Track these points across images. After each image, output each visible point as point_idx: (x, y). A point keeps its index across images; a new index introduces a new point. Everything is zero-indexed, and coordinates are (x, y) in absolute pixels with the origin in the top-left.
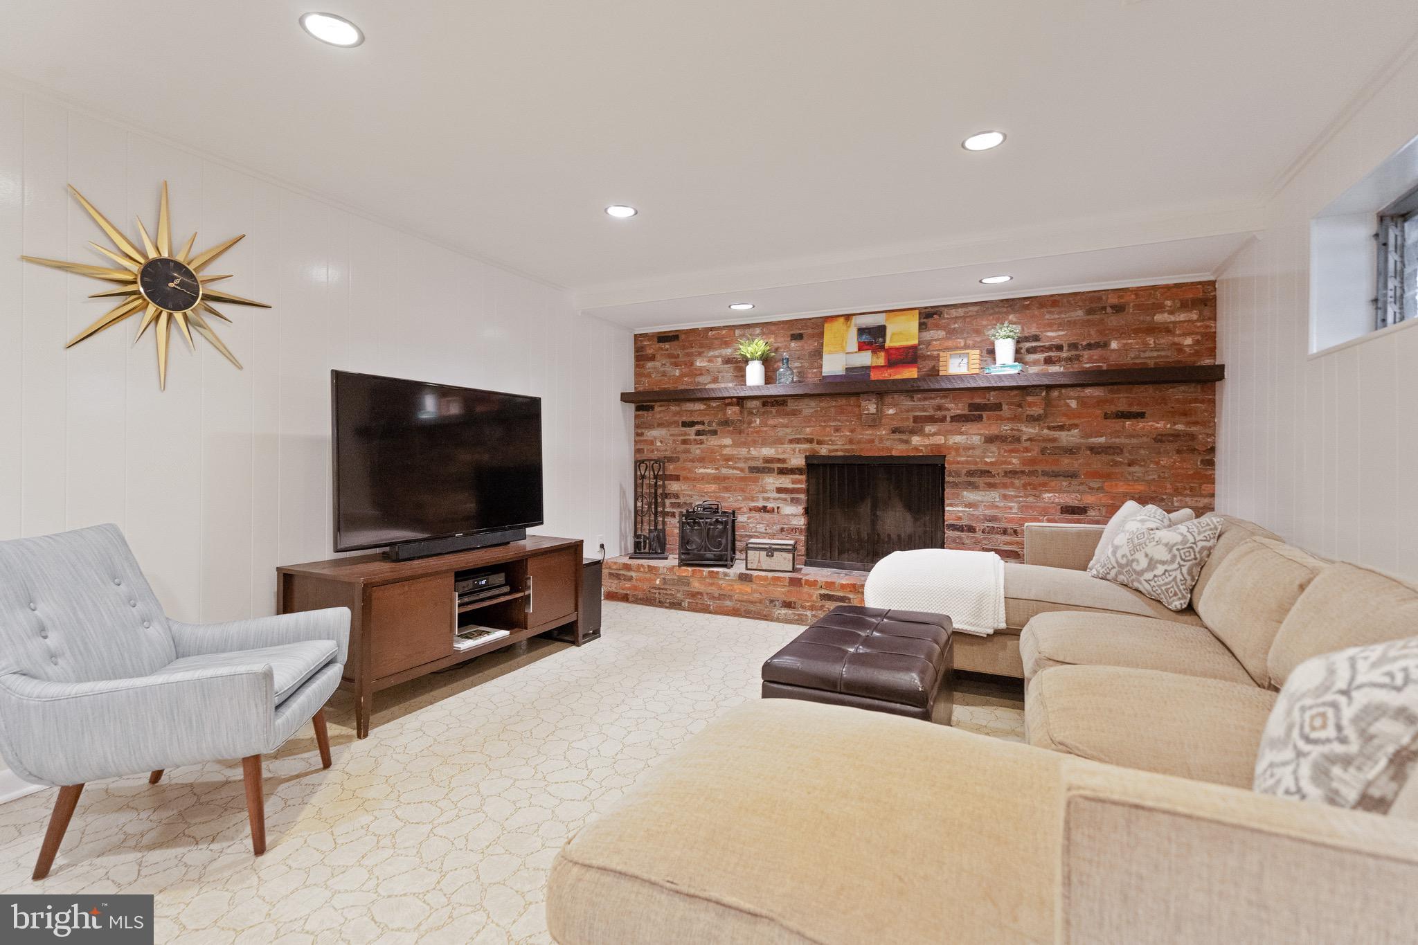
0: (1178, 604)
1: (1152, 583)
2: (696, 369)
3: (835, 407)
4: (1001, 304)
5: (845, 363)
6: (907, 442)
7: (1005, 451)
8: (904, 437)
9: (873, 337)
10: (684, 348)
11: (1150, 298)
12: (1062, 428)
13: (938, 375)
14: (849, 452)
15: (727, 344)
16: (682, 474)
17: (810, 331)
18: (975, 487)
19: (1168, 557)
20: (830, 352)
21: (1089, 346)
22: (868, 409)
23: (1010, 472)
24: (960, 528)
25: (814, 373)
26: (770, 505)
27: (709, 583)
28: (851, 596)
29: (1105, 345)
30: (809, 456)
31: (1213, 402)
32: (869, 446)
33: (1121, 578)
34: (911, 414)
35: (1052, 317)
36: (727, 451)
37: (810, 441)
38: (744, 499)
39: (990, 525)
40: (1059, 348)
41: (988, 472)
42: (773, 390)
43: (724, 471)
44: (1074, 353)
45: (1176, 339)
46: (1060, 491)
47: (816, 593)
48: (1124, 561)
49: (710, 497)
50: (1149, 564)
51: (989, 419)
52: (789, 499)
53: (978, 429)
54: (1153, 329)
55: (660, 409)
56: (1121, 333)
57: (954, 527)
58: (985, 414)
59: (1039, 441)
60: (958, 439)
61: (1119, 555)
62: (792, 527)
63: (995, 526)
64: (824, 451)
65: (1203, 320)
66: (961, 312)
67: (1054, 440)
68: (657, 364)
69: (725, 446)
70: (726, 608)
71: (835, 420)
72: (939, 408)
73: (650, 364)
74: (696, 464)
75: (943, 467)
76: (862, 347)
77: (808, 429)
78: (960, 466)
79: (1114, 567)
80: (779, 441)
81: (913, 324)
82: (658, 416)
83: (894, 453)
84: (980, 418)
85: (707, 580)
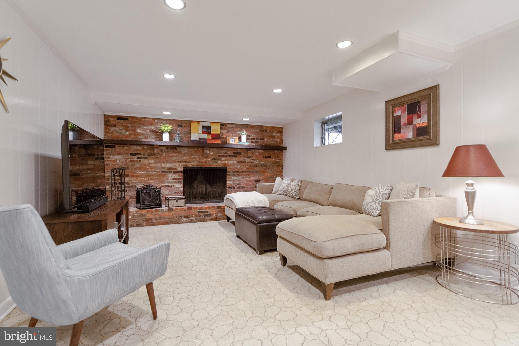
0: (297, 197)
1: (292, 194)
2: (137, 133)
3: (194, 151)
4: (241, 125)
5: (198, 137)
6: (217, 163)
7: (242, 166)
8: (216, 161)
9: (207, 130)
10: (131, 124)
11: (272, 129)
12: (255, 160)
13: (227, 143)
14: (198, 166)
15: (151, 125)
16: (130, 174)
17: (185, 125)
18: (235, 175)
19: (295, 188)
20: (193, 133)
21: (260, 139)
22: (206, 152)
23: (243, 171)
24: (231, 188)
25: (186, 139)
26: (170, 184)
27: (155, 214)
28: (208, 210)
29: (263, 139)
30: (185, 167)
31: (282, 155)
32: (205, 164)
33: (285, 194)
34: (218, 154)
35: (253, 131)
36: (152, 165)
37: (185, 162)
38: (159, 183)
39: (239, 186)
40: (254, 139)
41: (238, 171)
42: (172, 144)
43: (150, 173)
44: (257, 141)
45: (277, 140)
46: (254, 176)
47: (196, 212)
48: (286, 190)
49: (144, 183)
50: (292, 190)
51: (238, 157)
52: (177, 182)
53: (236, 159)
54: (272, 137)
55: (119, 147)
56: (267, 137)
57: (229, 187)
58: (237, 155)
59: (250, 163)
60: (231, 162)
61: (285, 188)
62: (179, 191)
63: (240, 186)
64: (190, 165)
65: (281, 136)
66: (231, 126)
67: (253, 163)
68: (117, 129)
69: (151, 163)
70: (162, 222)
71: (194, 155)
72: (226, 153)
73: (113, 128)
74: (137, 170)
75: (226, 170)
76: (204, 132)
77: (184, 158)
78: (231, 170)
79: (283, 192)
80: (174, 162)
81: (218, 127)
82: (118, 150)
83: (213, 166)
84: (236, 156)
85: (154, 213)
